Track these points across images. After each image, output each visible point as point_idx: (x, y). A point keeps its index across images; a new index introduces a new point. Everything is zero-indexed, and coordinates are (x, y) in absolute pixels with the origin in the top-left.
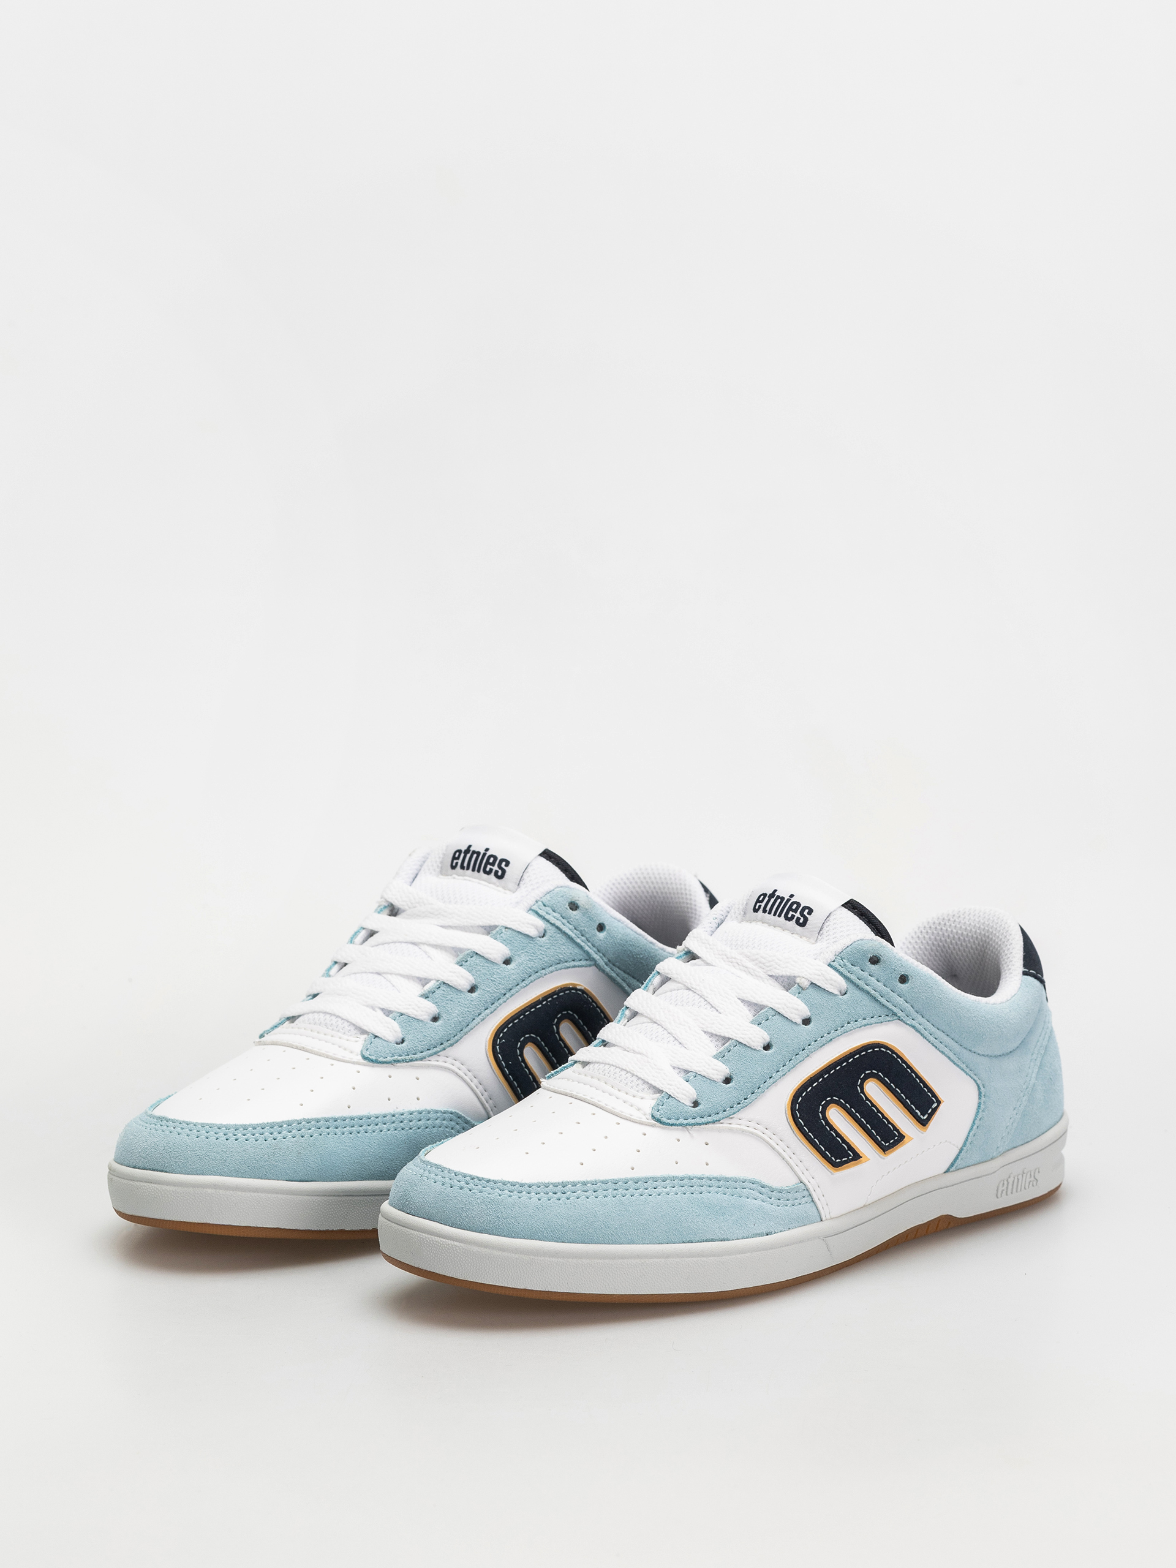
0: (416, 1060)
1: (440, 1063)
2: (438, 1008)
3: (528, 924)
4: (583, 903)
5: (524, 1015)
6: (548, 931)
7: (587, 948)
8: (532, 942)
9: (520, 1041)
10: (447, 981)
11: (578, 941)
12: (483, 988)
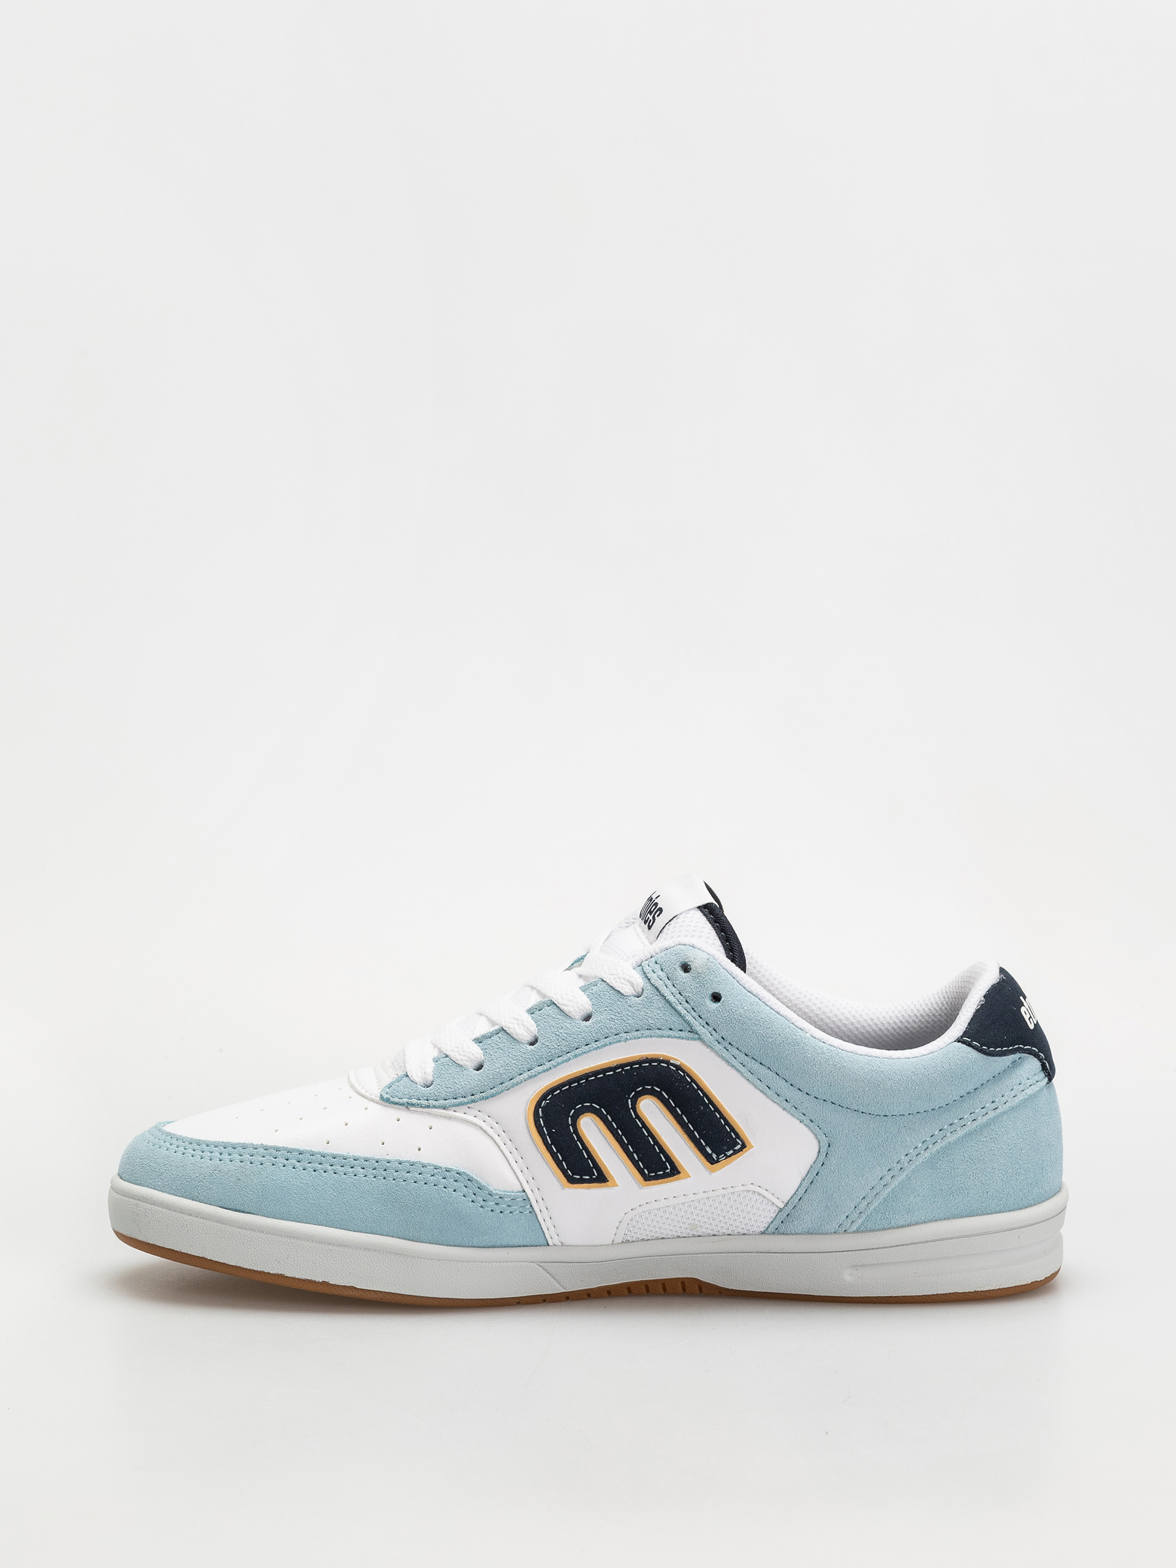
0: (435, 1107)
1: (471, 1118)
2: (484, 1055)
3: (625, 979)
4: (697, 965)
5: (587, 1080)
6: (645, 991)
7: (689, 1018)
8: (622, 1000)
9: (575, 1109)
10: (506, 1027)
11: (679, 1008)
12: (543, 1041)
